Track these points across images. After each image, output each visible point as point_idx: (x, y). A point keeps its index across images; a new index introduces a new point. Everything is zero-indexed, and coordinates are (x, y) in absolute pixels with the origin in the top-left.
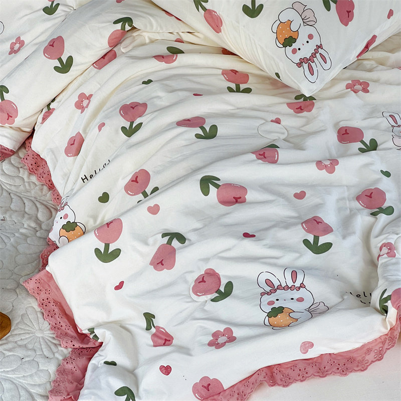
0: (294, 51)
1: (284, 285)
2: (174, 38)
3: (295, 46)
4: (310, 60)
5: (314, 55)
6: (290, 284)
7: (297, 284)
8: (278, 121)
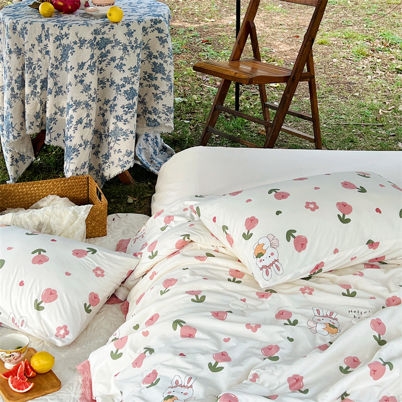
0: (261, 261)
1: (183, 384)
2: (213, 249)
3: (262, 258)
4: (268, 267)
5: (271, 265)
6: (186, 384)
7: (189, 385)
8: (244, 300)
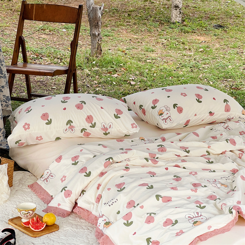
1: (195, 216)
3: (162, 115)
5: (167, 118)
6: (197, 215)
